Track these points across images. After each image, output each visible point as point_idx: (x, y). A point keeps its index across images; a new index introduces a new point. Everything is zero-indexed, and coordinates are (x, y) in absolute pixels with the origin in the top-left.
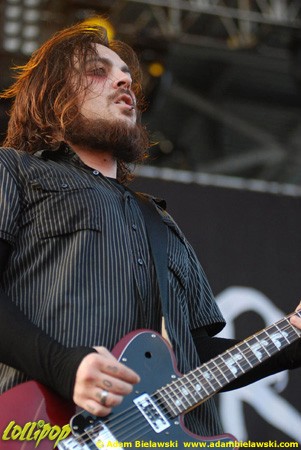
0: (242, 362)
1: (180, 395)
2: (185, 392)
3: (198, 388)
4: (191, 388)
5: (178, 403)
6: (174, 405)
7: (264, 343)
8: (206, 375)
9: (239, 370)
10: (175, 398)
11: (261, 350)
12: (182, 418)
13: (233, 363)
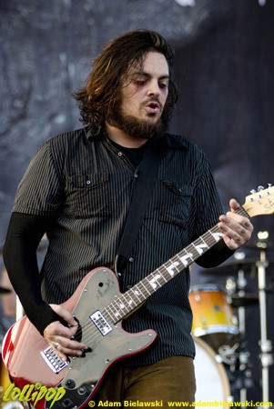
0: (160, 280)
1: (118, 309)
2: (122, 306)
3: (130, 302)
4: (125, 303)
5: (117, 314)
6: (114, 316)
7: (177, 264)
8: (136, 293)
9: (158, 286)
10: (115, 312)
11: (174, 269)
12: (120, 324)
13: (154, 281)
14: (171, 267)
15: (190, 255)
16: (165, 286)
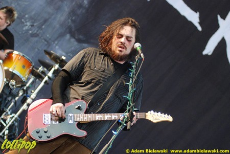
0: (101, 118)
1: (80, 118)
2: (82, 118)
3: (85, 118)
5: (78, 119)
6: (76, 119)
7: (110, 116)
8: (90, 116)
9: (99, 119)
11: (108, 118)
12: (77, 123)
13: (98, 117)
14: (108, 116)
15: (117, 117)
16: (101, 121)
